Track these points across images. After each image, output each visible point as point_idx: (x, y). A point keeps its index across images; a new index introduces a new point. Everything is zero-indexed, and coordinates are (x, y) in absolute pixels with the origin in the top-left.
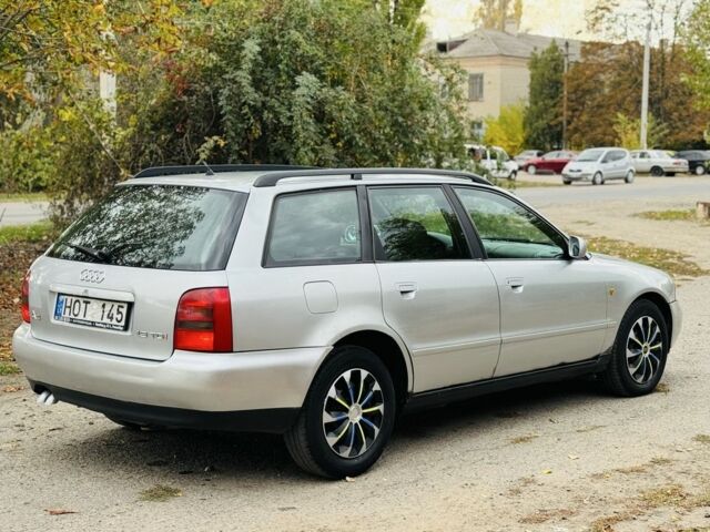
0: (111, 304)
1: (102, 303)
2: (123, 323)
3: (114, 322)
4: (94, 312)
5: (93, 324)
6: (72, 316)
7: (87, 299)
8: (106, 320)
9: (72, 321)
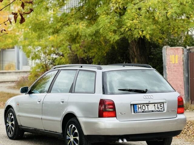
0: (157, 104)
1: (154, 104)
2: (163, 109)
3: (160, 109)
4: (151, 108)
5: (153, 111)
6: (142, 110)
7: (148, 104)
8: (157, 109)
9: (143, 112)
